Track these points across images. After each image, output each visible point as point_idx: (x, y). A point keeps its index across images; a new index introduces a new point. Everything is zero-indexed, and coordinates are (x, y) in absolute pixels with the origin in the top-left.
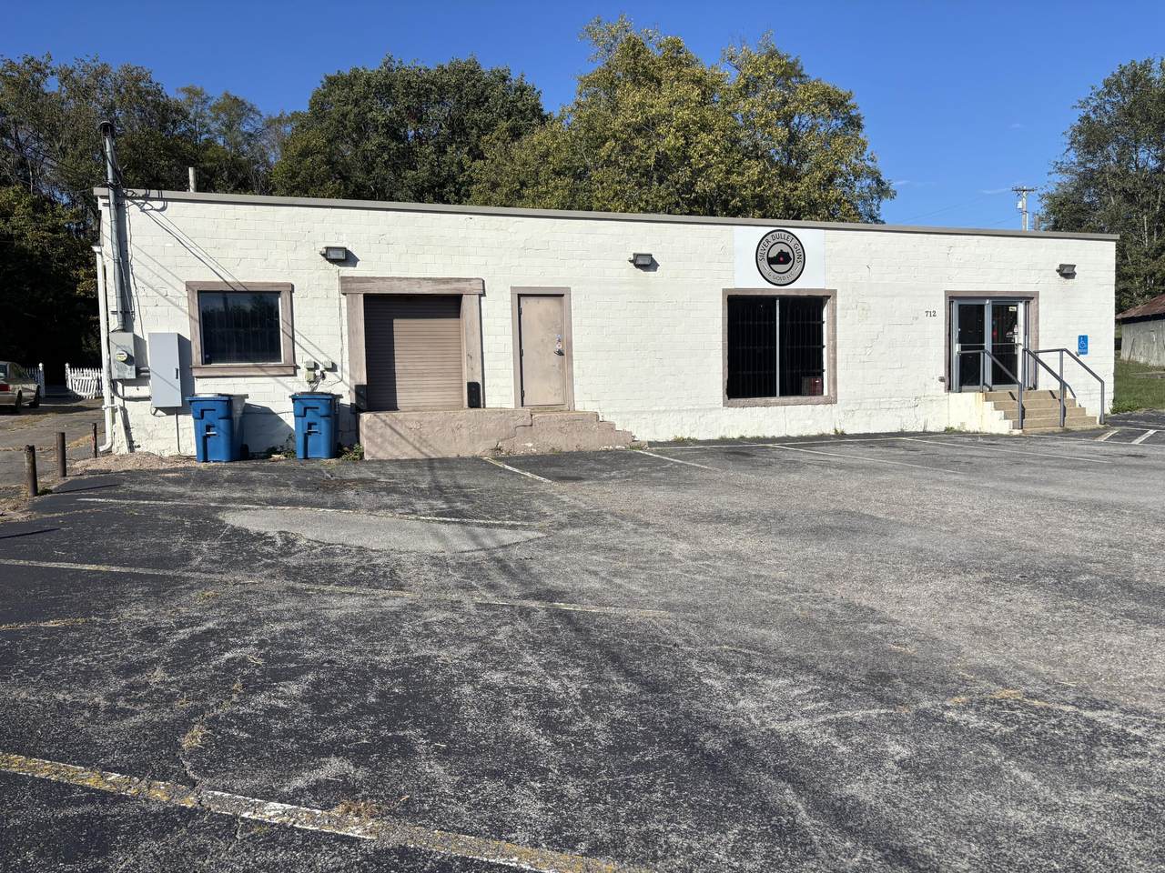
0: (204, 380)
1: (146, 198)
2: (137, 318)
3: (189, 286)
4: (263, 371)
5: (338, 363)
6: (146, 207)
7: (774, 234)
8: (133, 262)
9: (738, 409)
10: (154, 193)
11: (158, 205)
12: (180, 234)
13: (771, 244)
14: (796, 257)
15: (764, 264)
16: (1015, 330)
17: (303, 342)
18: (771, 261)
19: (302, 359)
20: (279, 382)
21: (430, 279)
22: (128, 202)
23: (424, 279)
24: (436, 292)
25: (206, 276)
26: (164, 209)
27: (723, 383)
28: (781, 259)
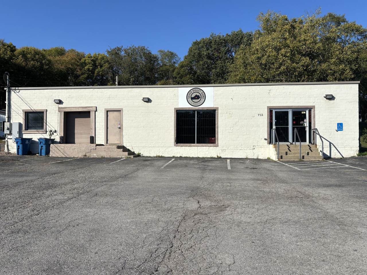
0: (25, 134)
1: (15, 89)
2: (12, 119)
3: (23, 110)
4: (39, 132)
5: (57, 130)
6: (15, 92)
7: (194, 89)
8: (12, 105)
9: (179, 147)
10: (17, 88)
11: (18, 91)
12: (22, 98)
13: (192, 93)
14: (202, 97)
15: (190, 100)
16: (305, 121)
17: (49, 125)
18: (192, 99)
19: (48, 129)
20: (42, 135)
21: (81, 107)
22: (12, 91)
23: (80, 107)
24: (83, 111)
25: (27, 108)
26: (19, 92)
27: (174, 138)
28: (196, 98)
